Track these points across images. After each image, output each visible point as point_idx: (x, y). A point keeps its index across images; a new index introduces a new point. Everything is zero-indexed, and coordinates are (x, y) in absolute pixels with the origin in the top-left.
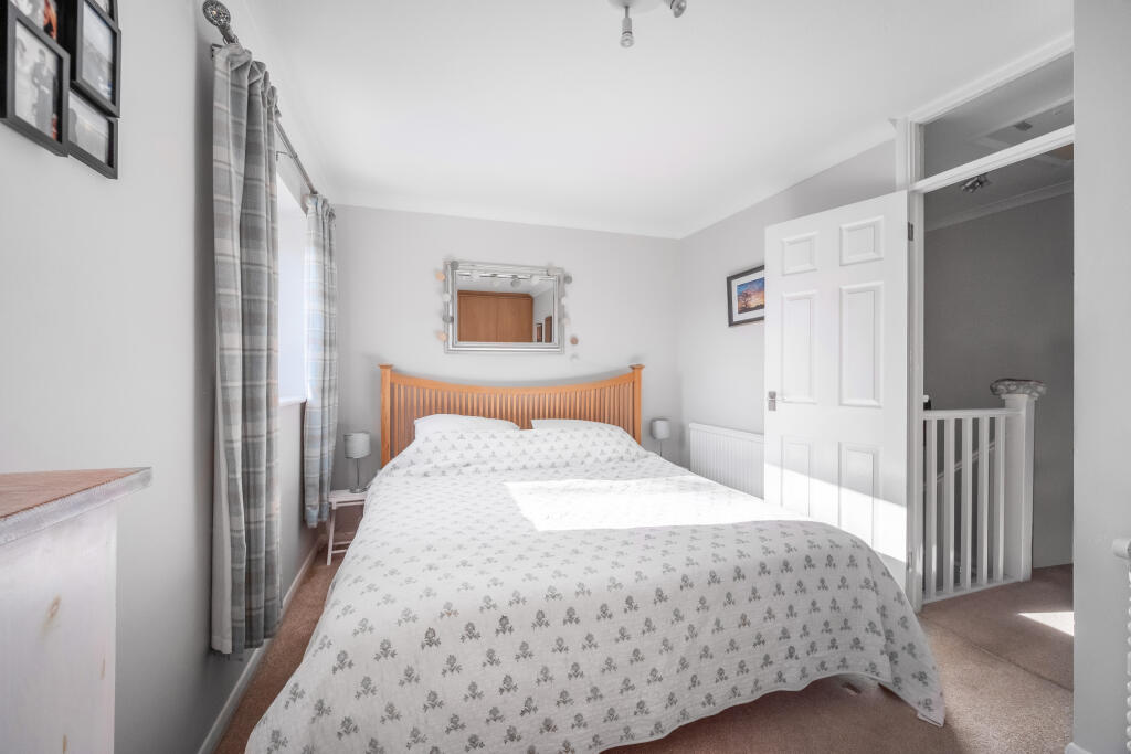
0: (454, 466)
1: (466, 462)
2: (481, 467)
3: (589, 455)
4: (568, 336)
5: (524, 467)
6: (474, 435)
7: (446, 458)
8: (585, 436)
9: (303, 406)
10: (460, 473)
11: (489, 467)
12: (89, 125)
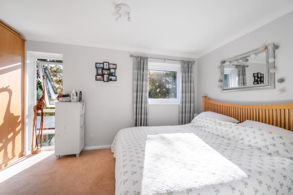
9: (179, 105)
12: (113, 78)
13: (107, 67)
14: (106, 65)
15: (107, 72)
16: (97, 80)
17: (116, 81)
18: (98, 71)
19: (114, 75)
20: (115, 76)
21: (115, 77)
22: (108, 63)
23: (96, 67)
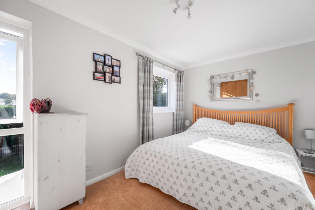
0: (201, 131)
1: (205, 130)
2: (208, 132)
3: (247, 136)
4: (254, 93)
5: (221, 135)
6: (208, 124)
7: (200, 128)
8: (254, 130)
9: (174, 113)
10: (202, 133)
11: (210, 133)
12: (117, 79)
13: (110, 63)
14: (109, 60)
15: (109, 70)
16: (95, 79)
17: (120, 83)
18: (98, 67)
19: (118, 74)
20: (119, 76)
21: (118, 78)
22: (111, 57)
23: (94, 60)
